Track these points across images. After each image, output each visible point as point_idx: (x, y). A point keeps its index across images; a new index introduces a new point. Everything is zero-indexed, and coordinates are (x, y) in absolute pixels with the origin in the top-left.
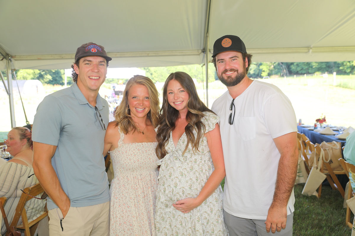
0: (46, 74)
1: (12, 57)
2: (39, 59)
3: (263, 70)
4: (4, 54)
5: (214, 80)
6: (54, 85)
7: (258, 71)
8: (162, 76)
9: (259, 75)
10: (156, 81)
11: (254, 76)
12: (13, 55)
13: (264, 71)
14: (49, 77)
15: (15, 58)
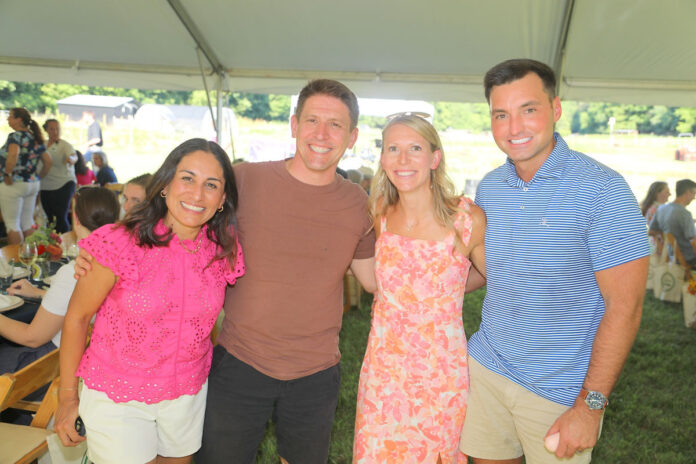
0: (241, 97)
1: (227, 71)
2: (268, 77)
3: (683, 118)
4: (216, 66)
5: (570, 132)
6: (254, 119)
7: (670, 119)
8: (460, 116)
9: (672, 129)
10: (448, 127)
11: (659, 130)
12: (229, 67)
13: (684, 121)
14: (246, 104)
15: (232, 73)
